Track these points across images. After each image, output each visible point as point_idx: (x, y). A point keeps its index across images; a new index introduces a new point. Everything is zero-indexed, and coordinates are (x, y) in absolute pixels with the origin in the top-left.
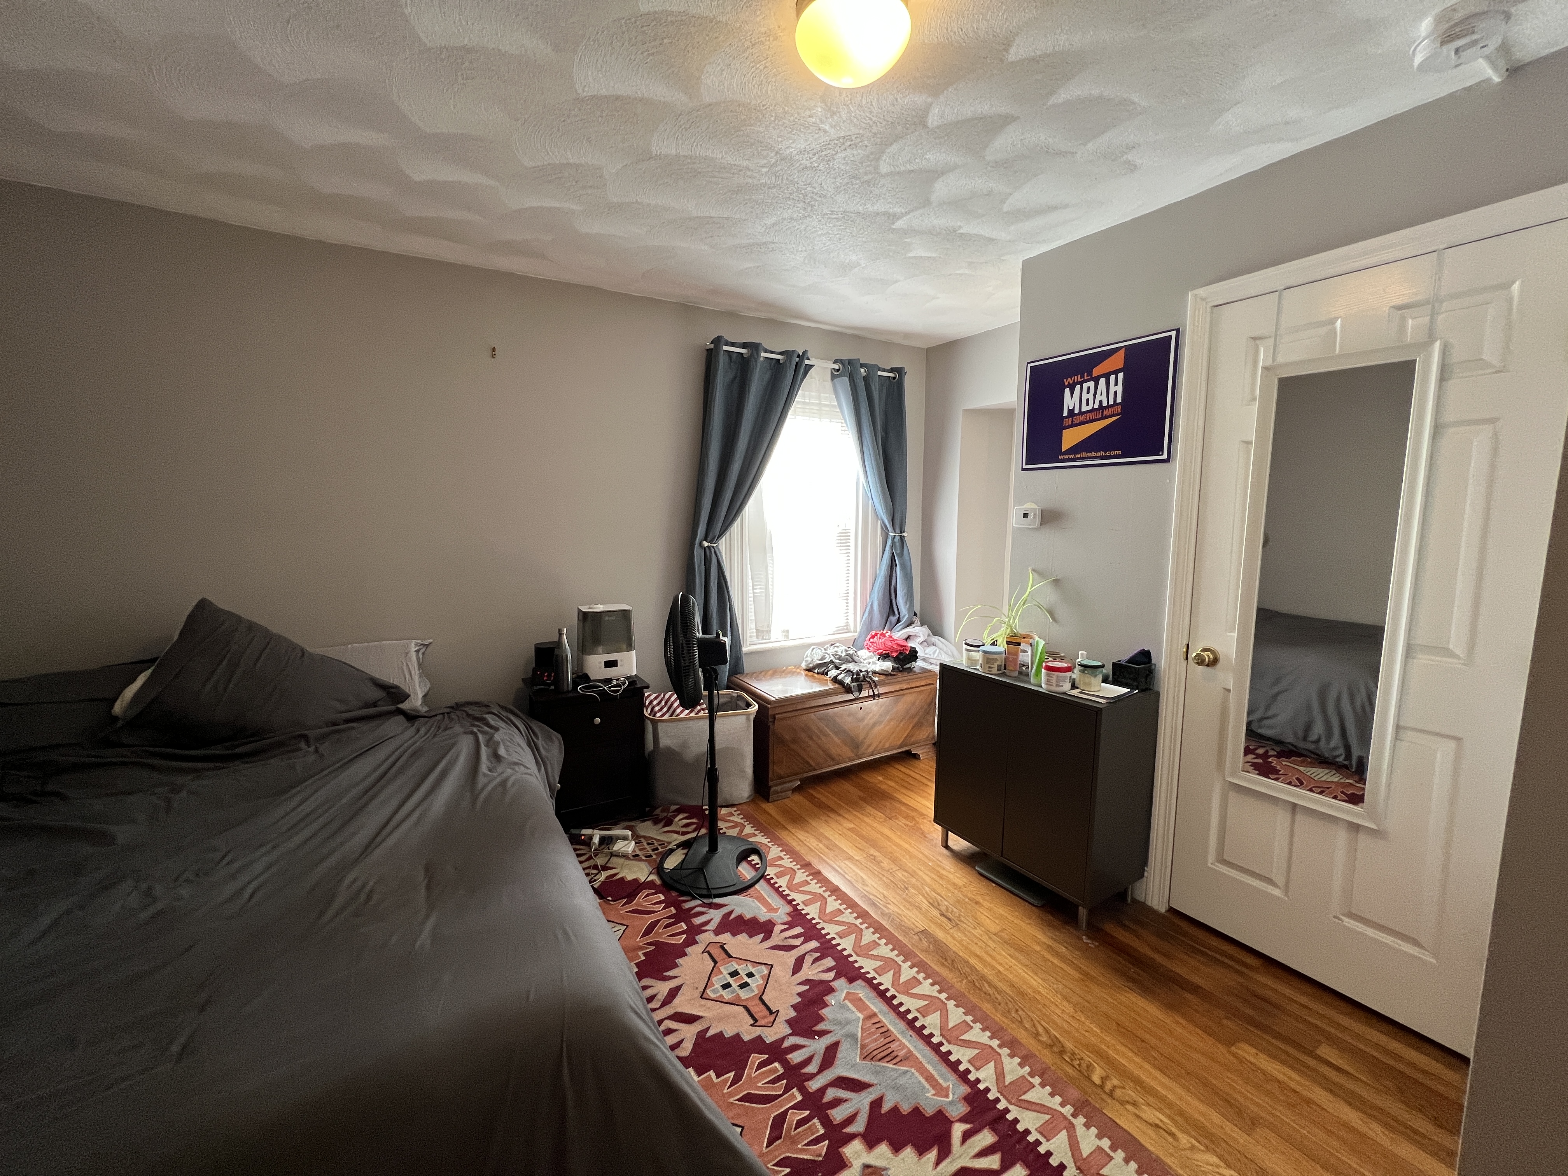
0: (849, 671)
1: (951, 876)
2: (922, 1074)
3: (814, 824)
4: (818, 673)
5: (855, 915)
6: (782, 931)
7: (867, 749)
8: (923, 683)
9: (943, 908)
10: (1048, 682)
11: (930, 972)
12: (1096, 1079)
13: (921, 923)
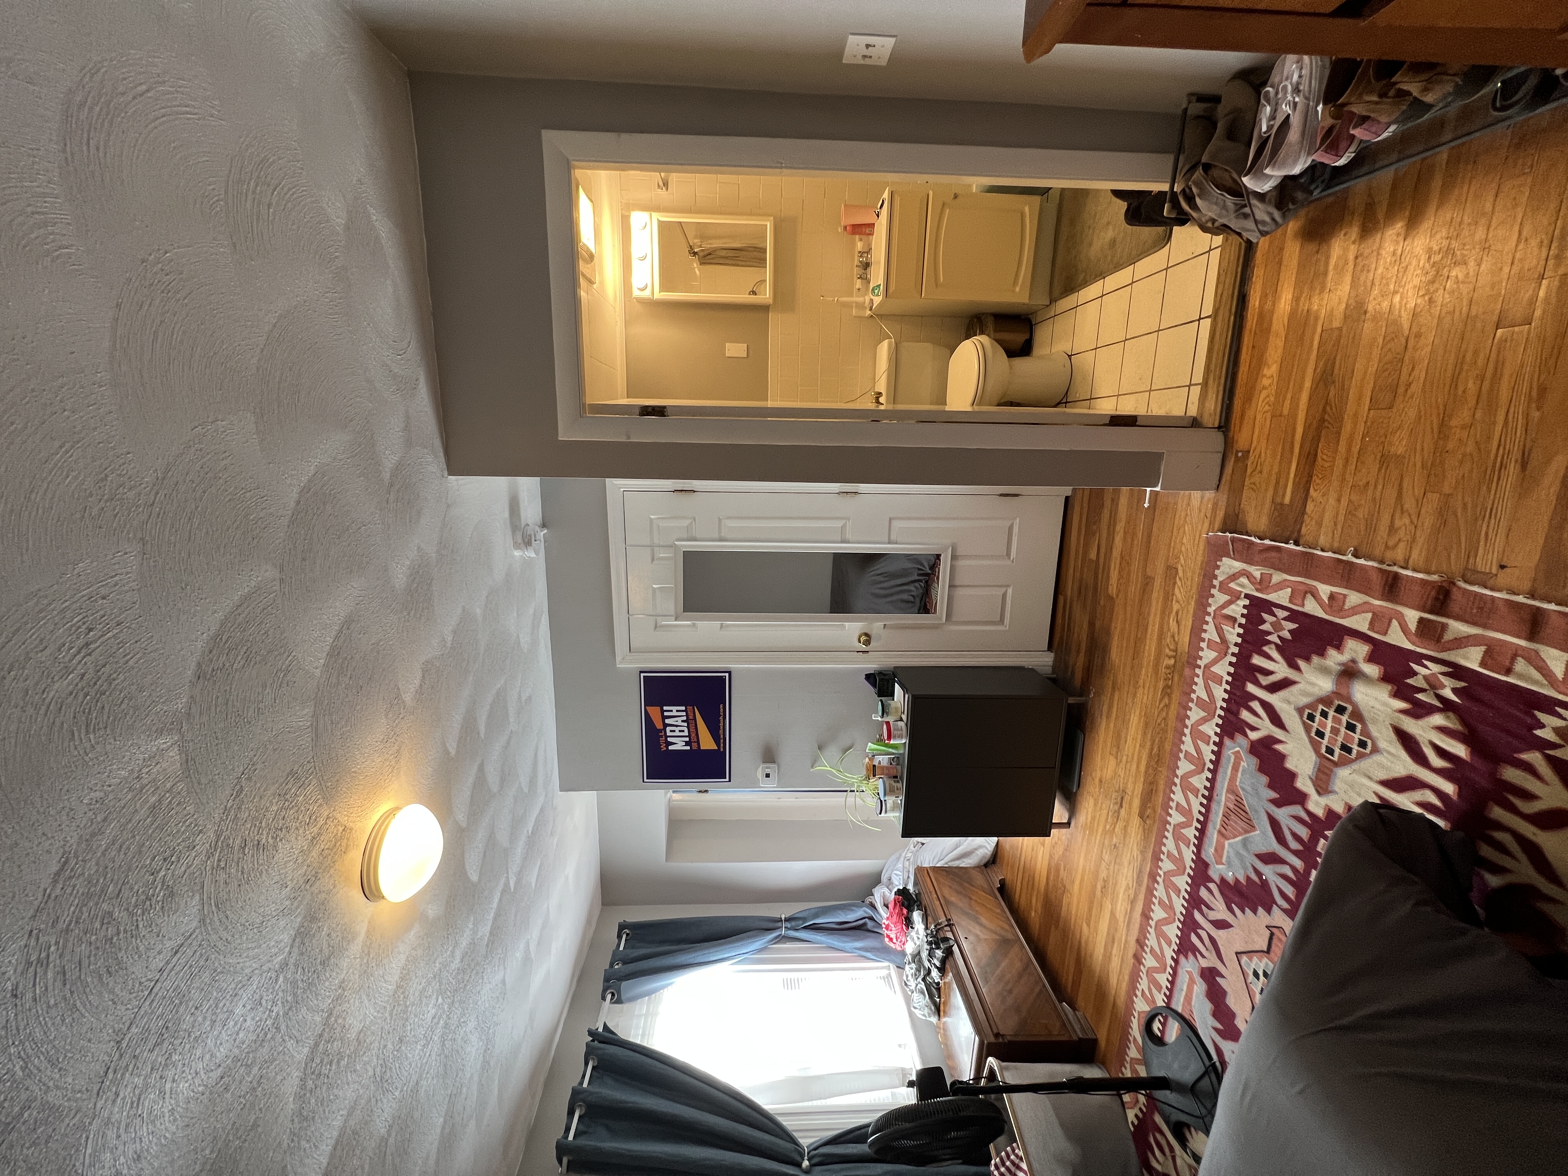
0: (931, 955)
1: (1090, 810)
2: (1236, 776)
3: (1098, 969)
4: (939, 997)
5: (1156, 885)
6: (1203, 956)
7: (1007, 930)
8: (928, 879)
9: (1116, 807)
10: (901, 737)
11: (1166, 800)
12: (1172, 661)
13: (1136, 821)
